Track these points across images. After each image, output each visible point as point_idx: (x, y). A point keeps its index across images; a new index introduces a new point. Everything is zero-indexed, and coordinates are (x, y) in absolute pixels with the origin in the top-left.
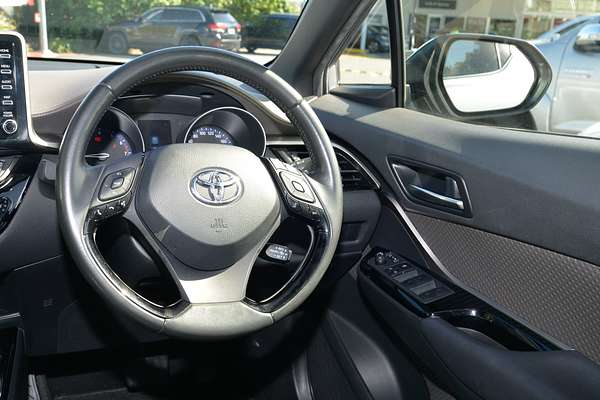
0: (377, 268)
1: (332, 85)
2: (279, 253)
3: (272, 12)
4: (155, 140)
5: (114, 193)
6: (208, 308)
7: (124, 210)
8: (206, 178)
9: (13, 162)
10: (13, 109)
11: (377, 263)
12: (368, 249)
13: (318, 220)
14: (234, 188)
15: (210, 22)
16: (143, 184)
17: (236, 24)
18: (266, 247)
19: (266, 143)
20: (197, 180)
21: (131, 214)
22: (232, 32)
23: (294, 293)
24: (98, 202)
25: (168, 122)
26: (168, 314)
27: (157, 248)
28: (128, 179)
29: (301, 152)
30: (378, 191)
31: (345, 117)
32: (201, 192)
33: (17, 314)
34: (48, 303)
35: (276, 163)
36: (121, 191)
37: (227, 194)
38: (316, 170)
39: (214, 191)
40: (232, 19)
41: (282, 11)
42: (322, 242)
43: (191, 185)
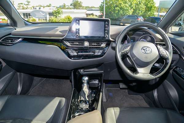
0: (177, 71)
1: (170, 32)
2: (157, 65)
3: (151, 16)
4: (132, 41)
5: (126, 50)
6: (142, 74)
7: (128, 53)
8: (144, 48)
9: (106, 43)
10: (107, 33)
11: (177, 70)
12: (175, 67)
13: (166, 59)
14: (150, 51)
15: (138, 18)
16: (132, 48)
17: (143, 19)
18: (155, 64)
19: (155, 43)
20: (142, 49)
21: (129, 54)
22: (142, 20)
23: (160, 73)
24: (123, 51)
25: (135, 37)
26: (134, 74)
27: (133, 61)
28: (129, 47)
29: (164, 45)
30: (179, 55)
31: (173, 38)
32: (143, 51)
33: (103, 71)
34: (109, 70)
35: (159, 47)
36: (128, 49)
37: (148, 52)
38: (167, 49)
39: (146, 51)
40: (142, 18)
41: (153, 16)
42: (167, 64)
43: (141, 50)
